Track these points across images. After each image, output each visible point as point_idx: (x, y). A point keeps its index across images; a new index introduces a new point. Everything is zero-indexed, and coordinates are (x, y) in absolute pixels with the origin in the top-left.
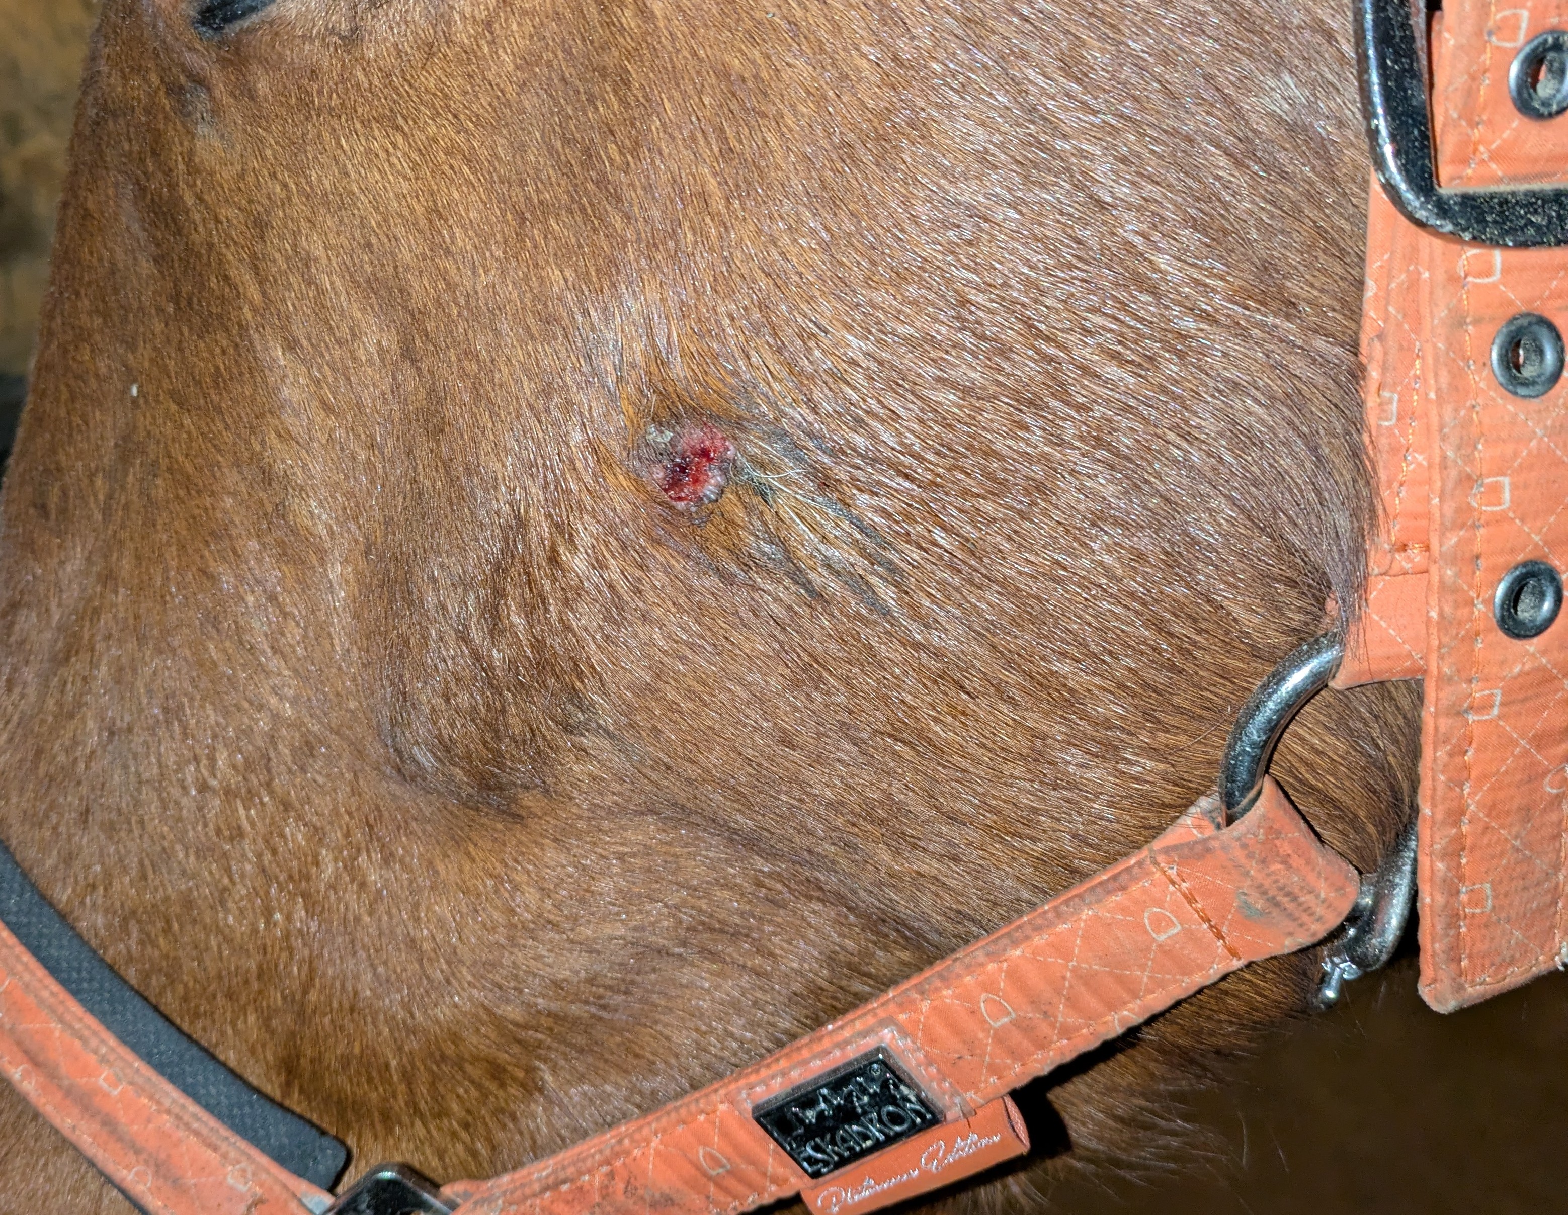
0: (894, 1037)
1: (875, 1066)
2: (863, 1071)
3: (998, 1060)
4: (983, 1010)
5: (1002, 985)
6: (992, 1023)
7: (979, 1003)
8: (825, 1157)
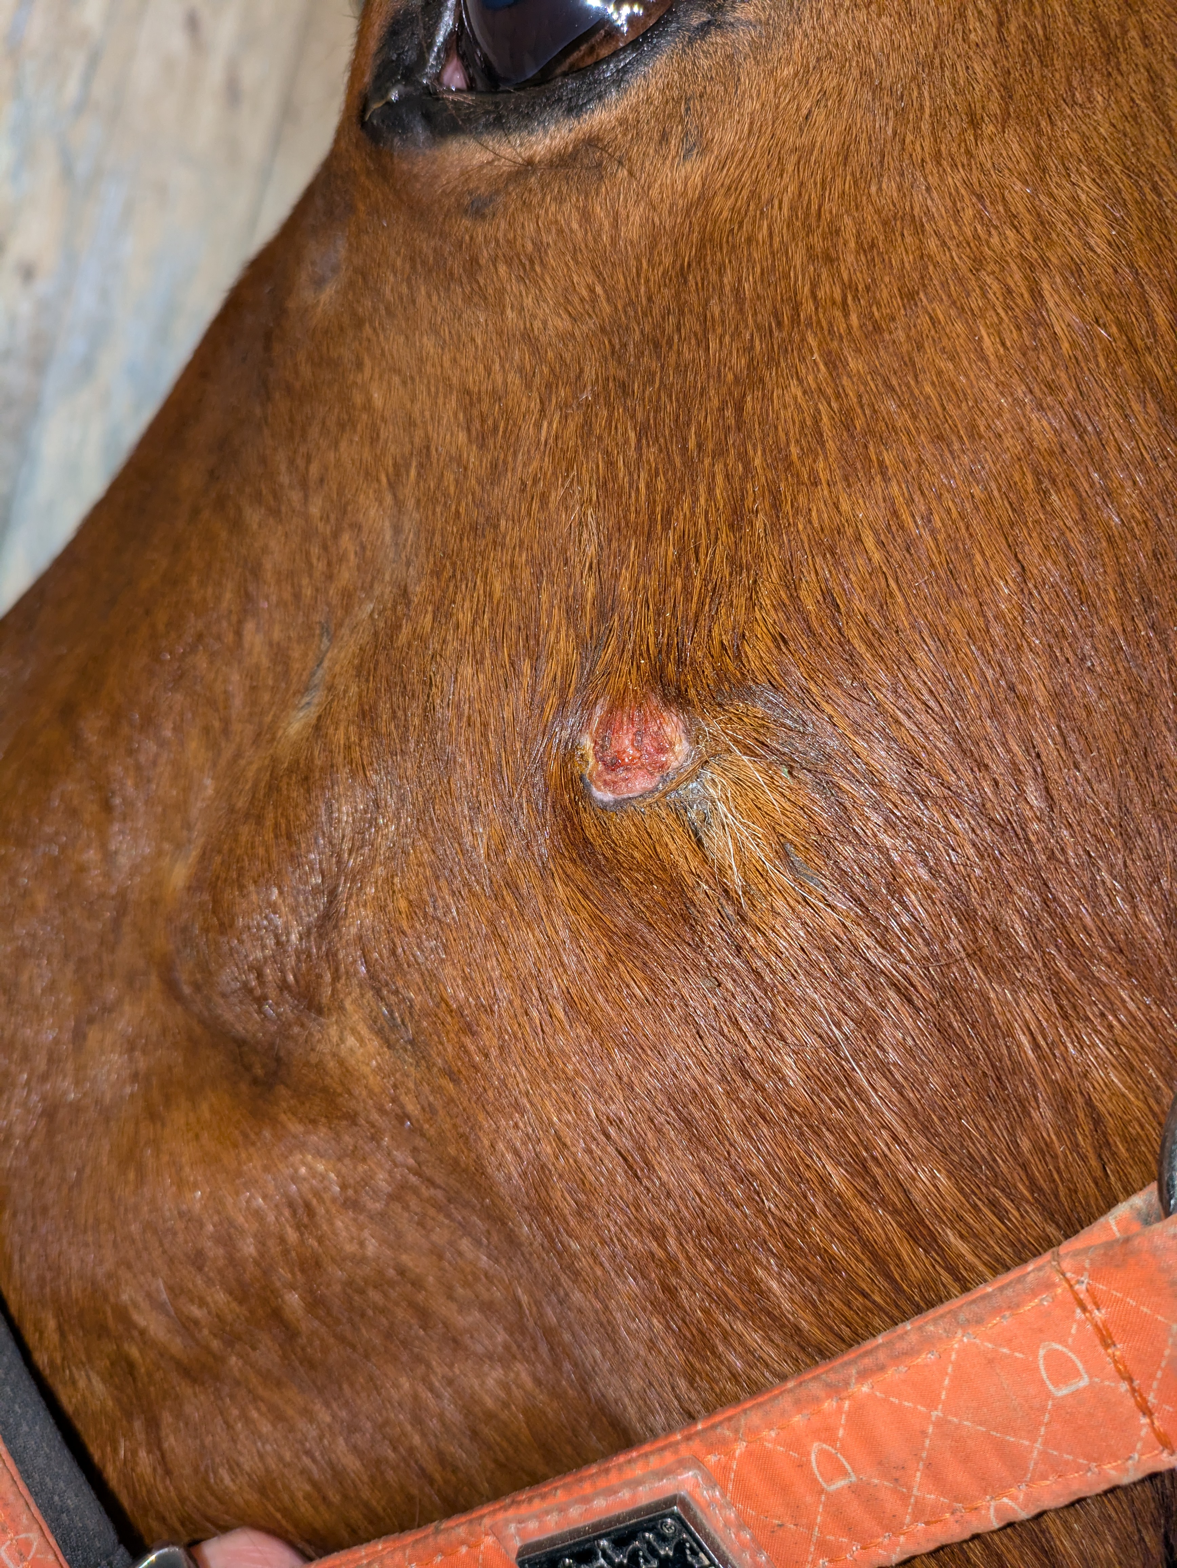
0: (698, 1485)
1: (669, 1520)
2: (653, 1525)
3: (830, 1538)
4: (814, 1464)
5: (841, 1432)
6: (824, 1485)
7: (809, 1454)
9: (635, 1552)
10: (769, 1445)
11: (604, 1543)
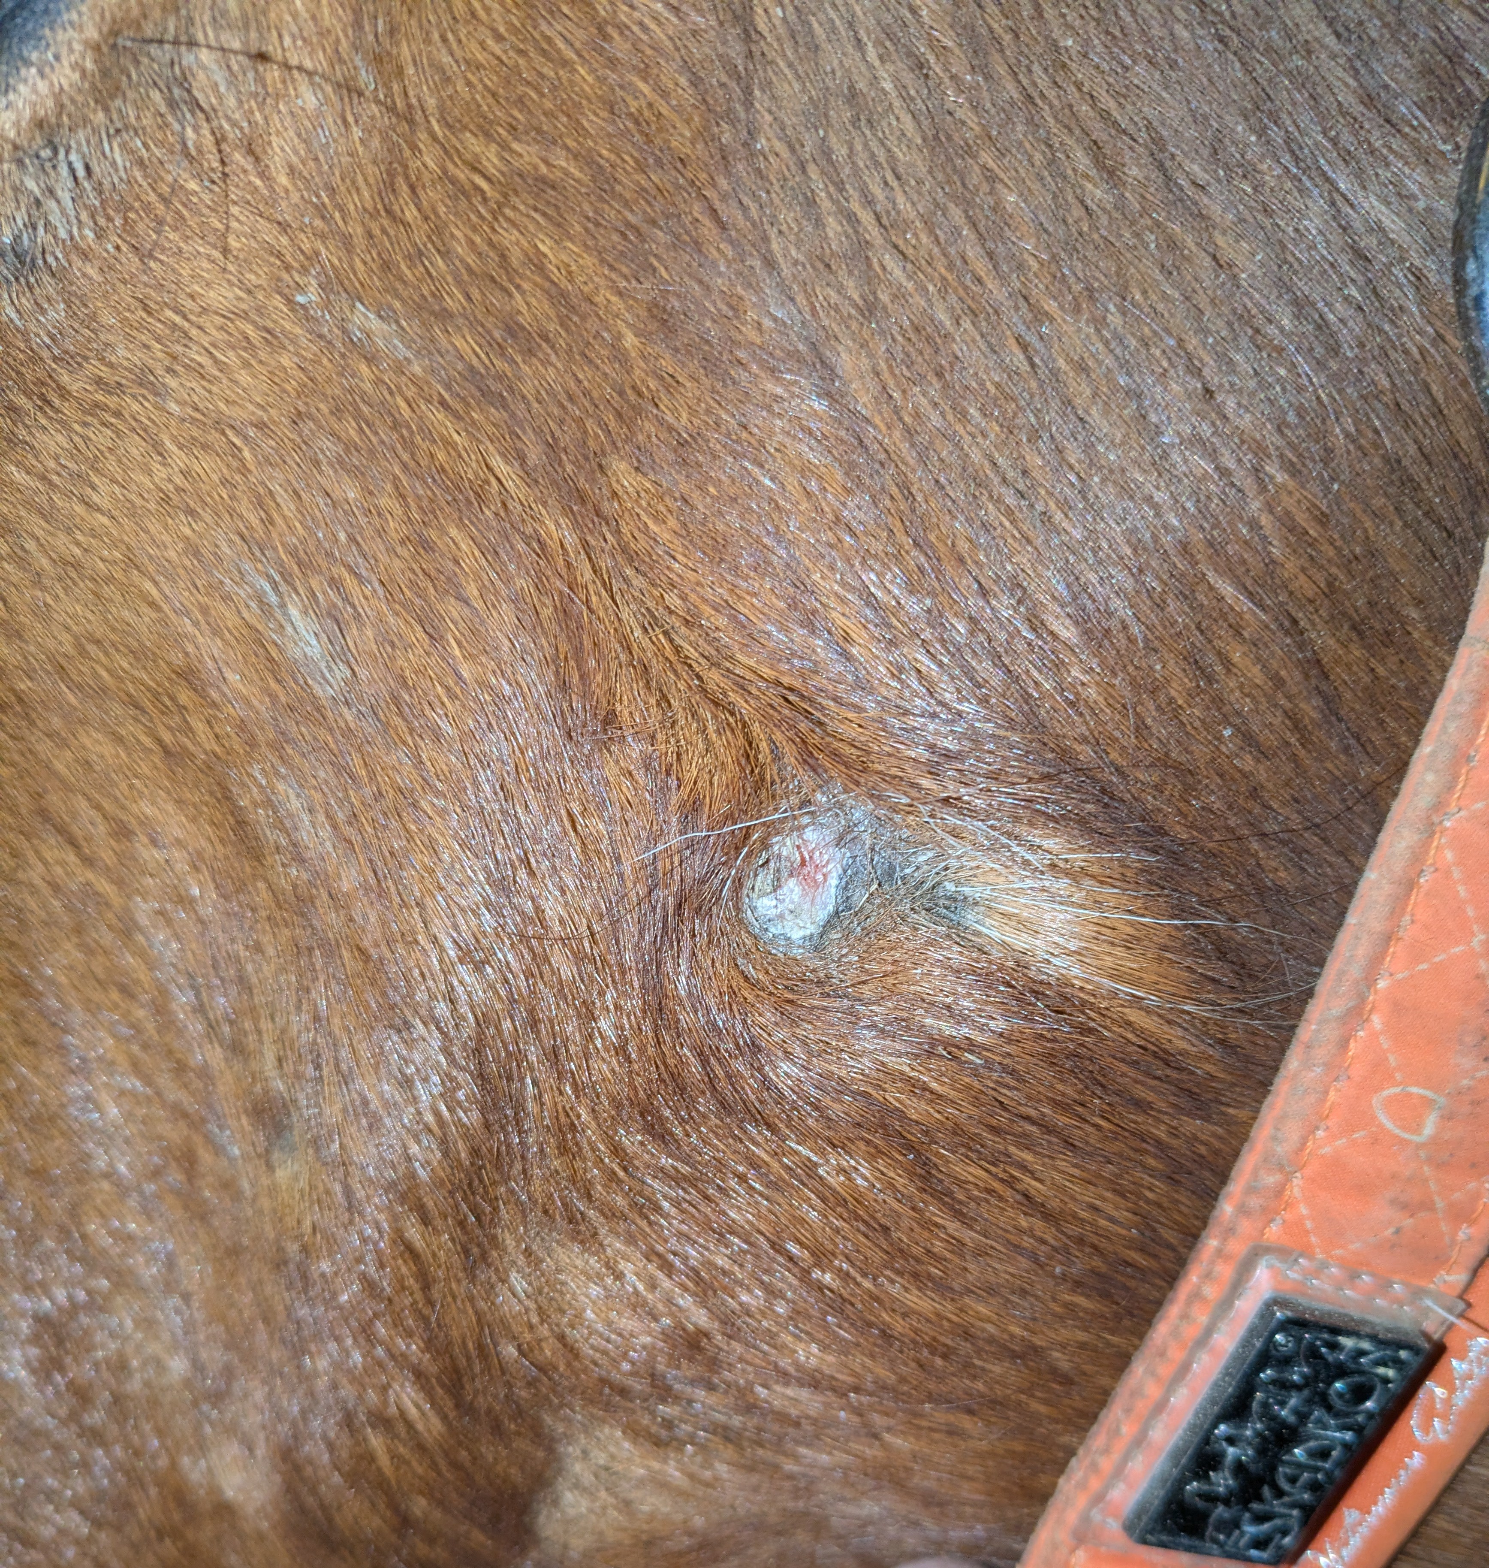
0: (1278, 1272)
1: (1278, 1337)
2: (1264, 1358)
3: (1457, 1196)
4: (1389, 1125)
5: (1392, 1060)
6: (1415, 1138)
7: (1374, 1117)
8: (1278, 1522)
9: (1265, 1405)
10: (1326, 1150)
11: (1222, 1427)
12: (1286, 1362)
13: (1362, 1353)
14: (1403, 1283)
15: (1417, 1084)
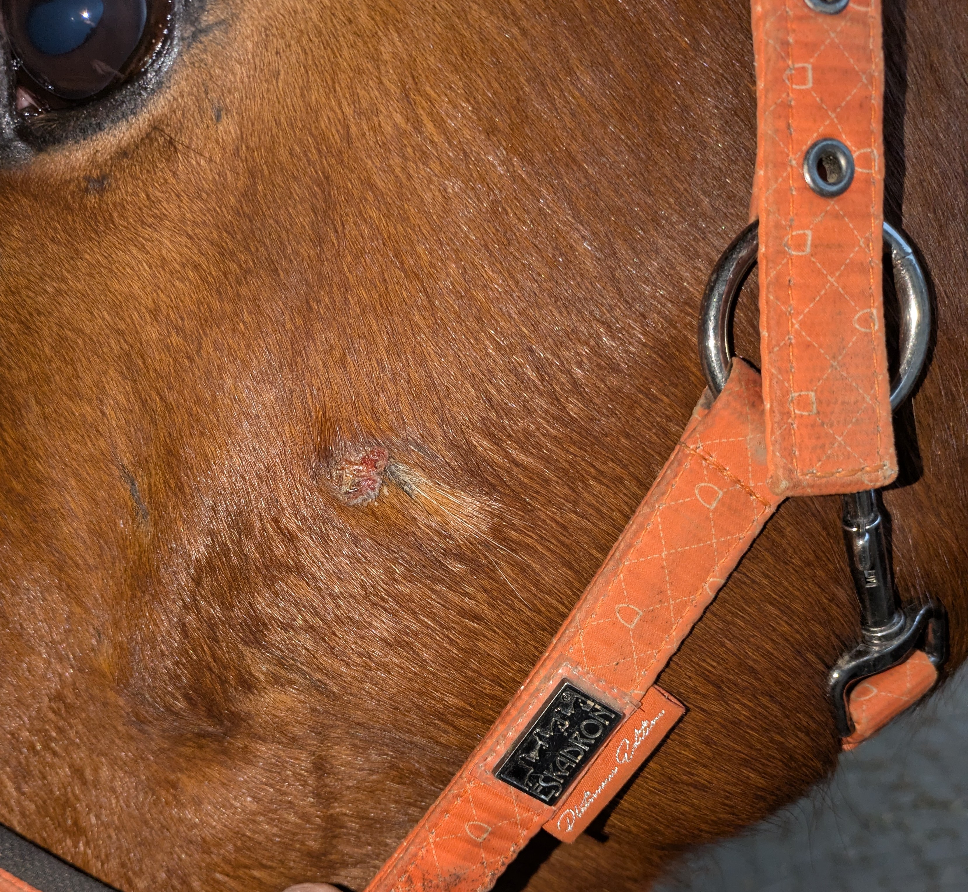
0: (568, 669)
1: (565, 693)
2: (558, 701)
4: (620, 619)
5: (625, 593)
6: (629, 626)
7: (615, 615)
8: (554, 783)
9: (555, 723)
11: (538, 730)
12: (566, 706)
13: (597, 710)
14: (618, 689)
15: (633, 604)
